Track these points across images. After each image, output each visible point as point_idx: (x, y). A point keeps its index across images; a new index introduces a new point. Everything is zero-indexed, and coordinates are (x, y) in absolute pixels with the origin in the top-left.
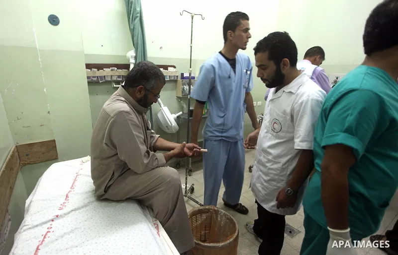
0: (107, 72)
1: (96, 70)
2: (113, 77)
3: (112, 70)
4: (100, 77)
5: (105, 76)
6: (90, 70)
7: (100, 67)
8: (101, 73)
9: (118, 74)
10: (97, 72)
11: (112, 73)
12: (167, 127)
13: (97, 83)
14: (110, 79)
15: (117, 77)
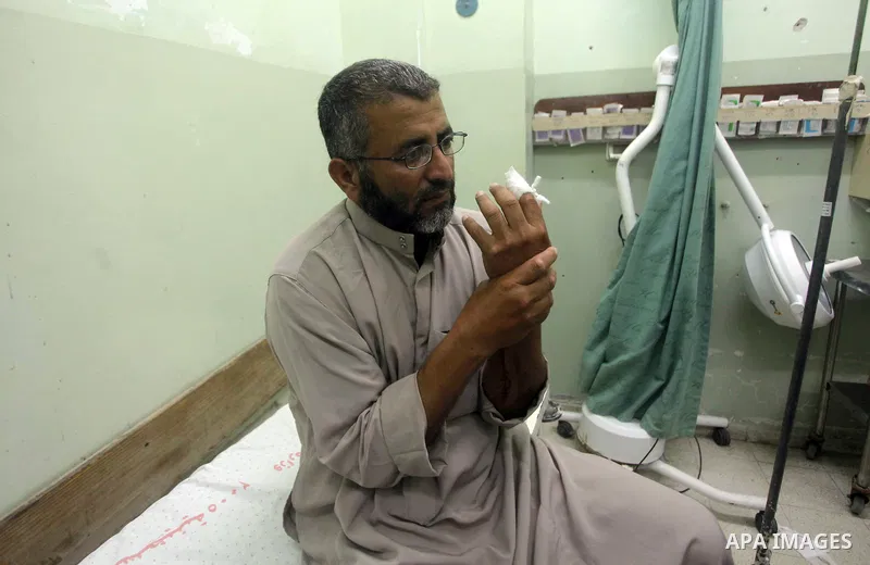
0: (594, 118)
1: (564, 113)
2: (608, 131)
3: (609, 111)
4: (571, 131)
5: (585, 130)
6: (547, 115)
7: (574, 105)
8: (577, 120)
9: (625, 123)
10: (566, 119)
11: (607, 121)
12: (773, 303)
13: (561, 148)
14: (598, 137)
15: (620, 130)
